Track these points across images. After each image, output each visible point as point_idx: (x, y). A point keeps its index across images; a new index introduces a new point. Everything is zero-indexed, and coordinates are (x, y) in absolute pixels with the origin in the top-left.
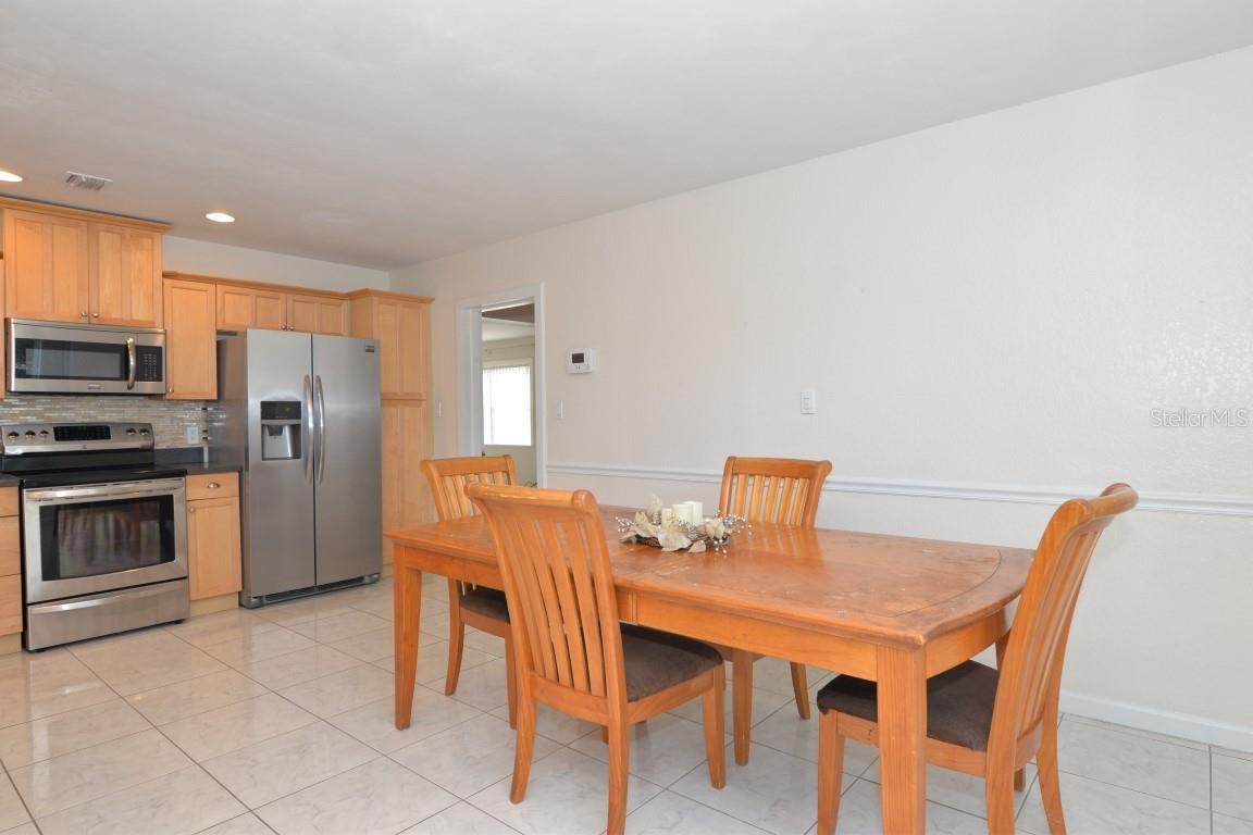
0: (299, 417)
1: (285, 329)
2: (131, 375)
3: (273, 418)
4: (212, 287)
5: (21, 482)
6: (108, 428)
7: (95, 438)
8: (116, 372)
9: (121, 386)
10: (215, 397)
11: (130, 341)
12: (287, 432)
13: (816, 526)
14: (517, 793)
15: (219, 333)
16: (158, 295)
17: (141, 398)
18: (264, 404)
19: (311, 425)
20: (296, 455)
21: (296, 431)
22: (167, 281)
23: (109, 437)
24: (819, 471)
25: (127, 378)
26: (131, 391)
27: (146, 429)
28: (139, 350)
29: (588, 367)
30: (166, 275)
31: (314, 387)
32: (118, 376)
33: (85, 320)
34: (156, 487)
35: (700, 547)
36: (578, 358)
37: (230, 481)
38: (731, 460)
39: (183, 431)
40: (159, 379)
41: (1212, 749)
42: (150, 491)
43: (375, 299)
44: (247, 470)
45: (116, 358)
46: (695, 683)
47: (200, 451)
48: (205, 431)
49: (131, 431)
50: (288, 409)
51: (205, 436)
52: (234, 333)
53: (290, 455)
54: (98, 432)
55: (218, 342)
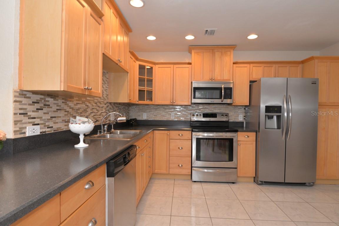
0: (280, 112)
3: (270, 112)
4: (249, 65)
5: (192, 130)
6: (216, 114)
7: (213, 117)
8: (218, 96)
9: (219, 101)
10: (248, 105)
11: (223, 86)
12: (275, 118)
15: (250, 82)
16: (231, 70)
17: (226, 105)
18: (267, 107)
19: (286, 116)
20: (279, 128)
21: (279, 117)
22: (234, 65)
23: (216, 117)
25: (221, 99)
26: (222, 103)
27: (227, 115)
28: (226, 89)
30: (234, 63)
32: (219, 98)
34: (228, 135)
37: (253, 135)
39: (238, 116)
40: (231, 98)
42: (226, 136)
43: (316, 61)
44: (259, 132)
45: (218, 92)
47: (243, 123)
48: (244, 116)
49: (223, 115)
50: (276, 109)
51: (244, 118)
52: (256, 81)
53: (276, 127)
54: (214, 115)
55: (250, 85)
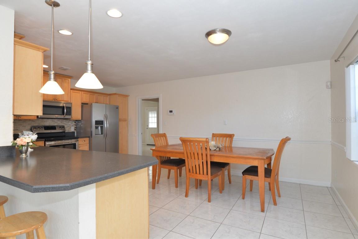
0: (103, 124)
1: (96, 103)
2: (65, 114)
3: (97, 124)
4: (81, 92)
5: (45, 140)
6: (55, 127)
7: (53, 129)
8: (61, 113)
9: (62, 117)
10: (81, 119)
11: (64, 105)
12: (100, 128)
13: (232, 146)
14: (186, 196)
15: (82, 103)
16: (69, 94)
17: (62, 119)
18: (96, 121)
19: (106, 126)
20: (102, 134)
21: (102, 128)
22: (71, 91)
23: (56, 129)
24: (232, 136)
25: (64, 114)
26: (65, 118)
27: (63, 127)
28: (67, 108)
29: (173, 113)
30: (71, 89)
31: (106, 117)
32: (61, 114)
33: (54, 100)
34: (73, 141)
35: (218, 149)
36: (171, 112)
37: (87, 140)
38: (213, 134)
39: (71, 128)
40: (70, 115)
41: (300, 184)
42: (71, 142)
43: (117, 95)
44: (92, 137)
45: (61, 110)
46: (219, 173)
48: (75, 128)
49: (61, 127)
50: (101, 123)
51: (75, 129)
52: (87, 104)
53: (100, 134)
54: (53, 128)
55: (82, 106)
